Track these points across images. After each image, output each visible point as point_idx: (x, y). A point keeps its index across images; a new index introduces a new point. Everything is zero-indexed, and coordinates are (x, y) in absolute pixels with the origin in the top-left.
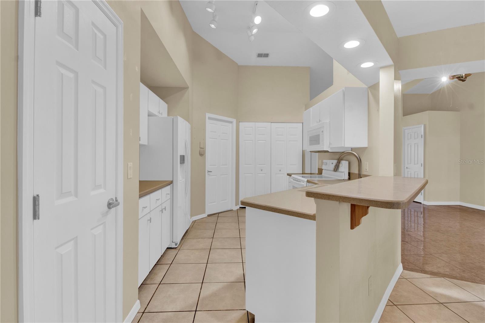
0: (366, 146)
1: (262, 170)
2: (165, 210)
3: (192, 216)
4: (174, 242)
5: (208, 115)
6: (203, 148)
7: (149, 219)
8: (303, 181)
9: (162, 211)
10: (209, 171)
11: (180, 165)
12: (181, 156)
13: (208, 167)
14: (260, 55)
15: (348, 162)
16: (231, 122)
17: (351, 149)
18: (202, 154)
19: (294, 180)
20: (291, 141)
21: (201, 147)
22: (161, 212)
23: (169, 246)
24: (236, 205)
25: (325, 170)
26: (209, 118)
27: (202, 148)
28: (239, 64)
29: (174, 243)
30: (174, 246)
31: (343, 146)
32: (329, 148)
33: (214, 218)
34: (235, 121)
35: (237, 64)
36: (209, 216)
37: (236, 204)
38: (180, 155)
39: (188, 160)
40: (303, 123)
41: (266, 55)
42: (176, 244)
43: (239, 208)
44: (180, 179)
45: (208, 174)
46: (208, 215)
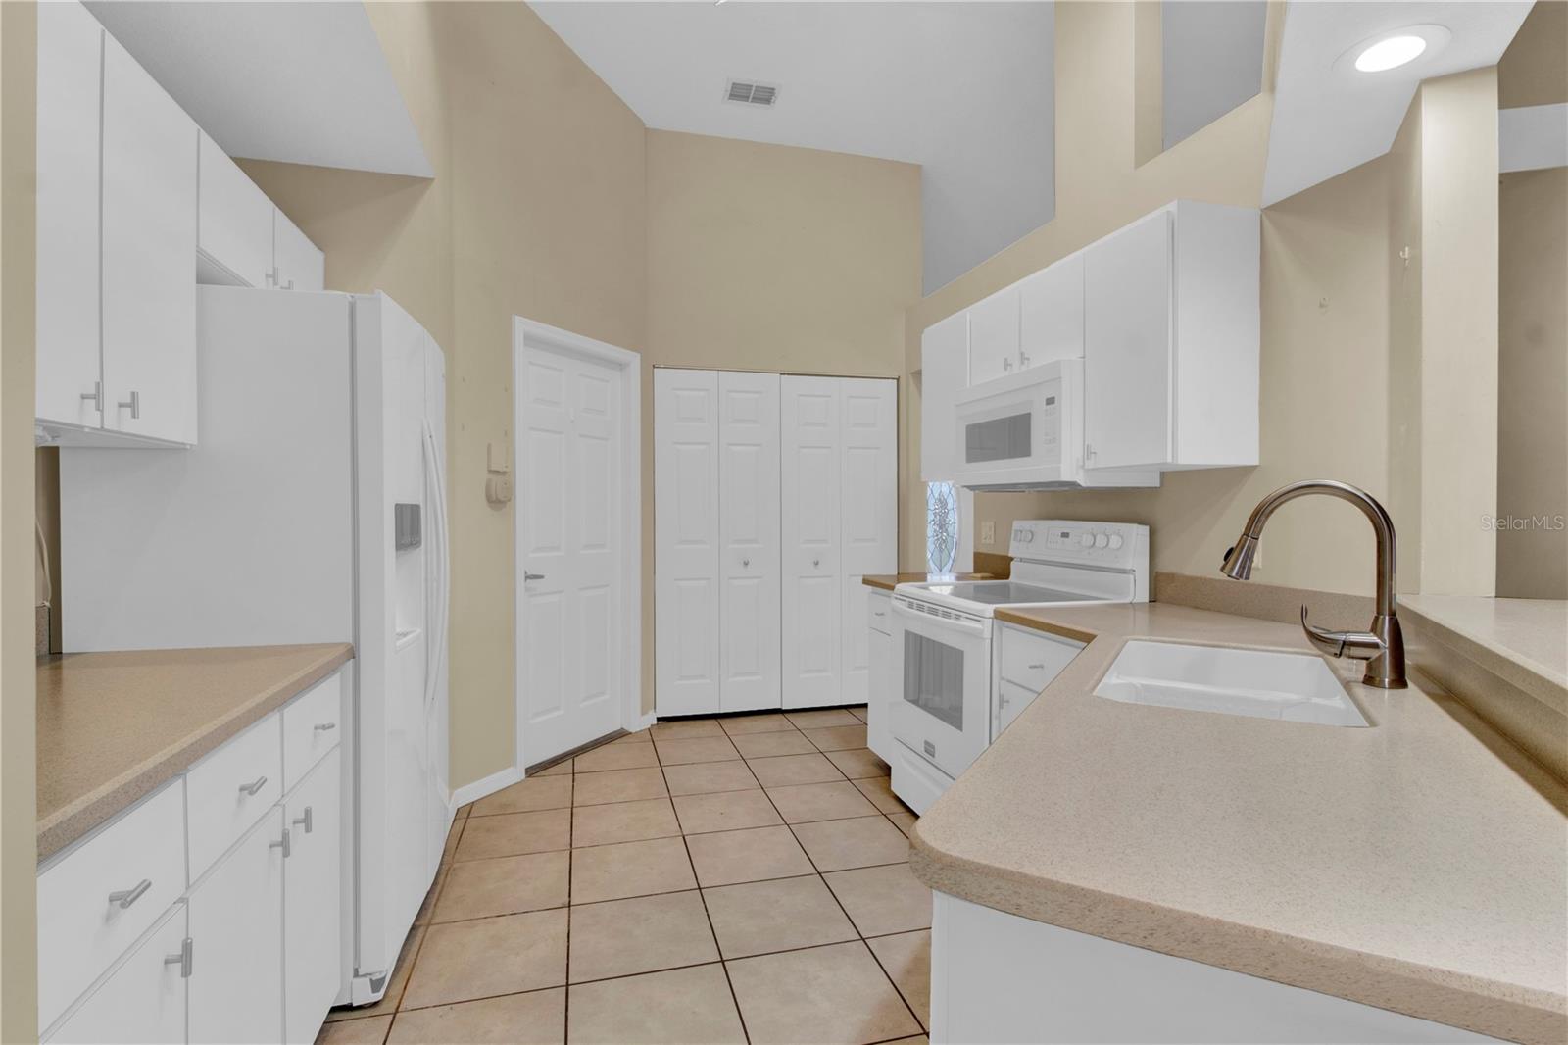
0: (1256, 462)
1: (746, 564)
2: (308, 830)
3: (454, 783)
4: (364, 976)
5: (522, 325)
6: (504, 473)
7: (178, 950)
8: (977, 617)
9: (285, 844)
10: (529, 574)
11: (397, 557)
12: (400, 509)
13: (527, 559)
14: (740, 92)
15: (1147, 528)
16: (621, 366)
17: (1163, 474)
18: (501, 497)
19: (911, 605)
20: (854, 448)
21: (493, 468)
22: (279, 850)
23: (336, 1000)
24: (644, 713)
25: (1021, 560)
26: (531, 341)
27: (497, 472)
28: (649, 125)
29: (367, 980)
30: (362, 995)
31: (1169, 460)
32: (1081, 472)
33: (556, 783)
34: (634, 360)
35: (644, 124)
36: (533, 771)
37: (642, 707)
38: (397, 505)
39: (435, 528)
40: (898, 380)
41: (765, 96)
42: (376, 985)
43: (655, 722)
44: (399, 630)
45: (527, 590)
46: (528, 770)
